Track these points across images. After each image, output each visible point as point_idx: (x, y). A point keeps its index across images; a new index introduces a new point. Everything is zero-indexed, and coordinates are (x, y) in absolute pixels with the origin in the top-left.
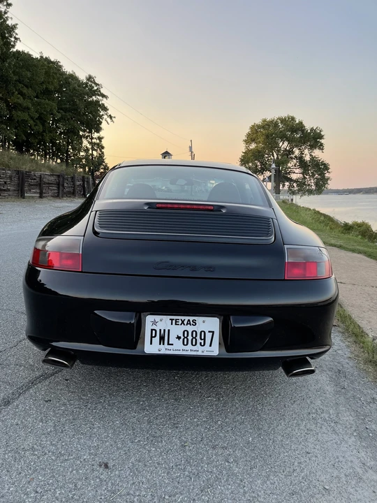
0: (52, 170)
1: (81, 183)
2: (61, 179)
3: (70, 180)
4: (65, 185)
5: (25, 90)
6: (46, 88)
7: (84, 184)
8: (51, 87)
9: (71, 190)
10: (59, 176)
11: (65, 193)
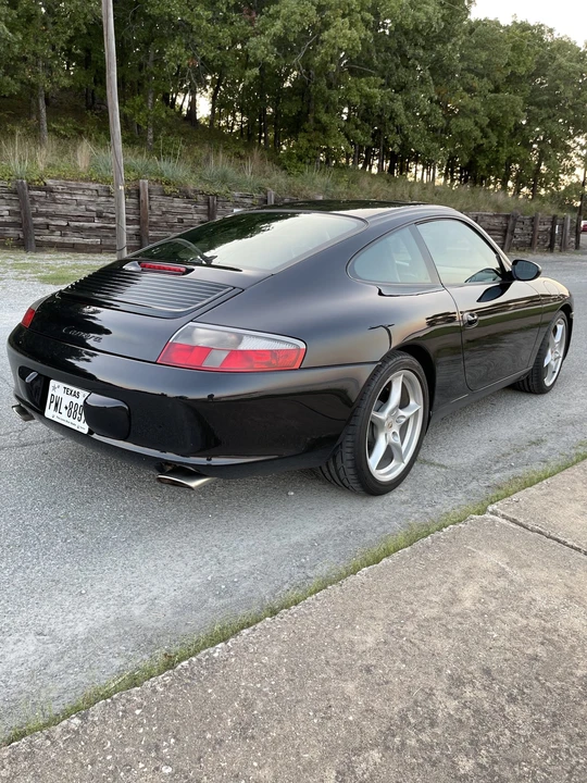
0: (498, 208)
1: (549, 227)
2: (511, 222)
3: (527, 222)
4: (517, 231)
5: (476, 83)
6: (513, 73)
7: (554, 228)
8: (522, 70)
9: (528, 239)
10: (507, 217)
11: (514, 245)
